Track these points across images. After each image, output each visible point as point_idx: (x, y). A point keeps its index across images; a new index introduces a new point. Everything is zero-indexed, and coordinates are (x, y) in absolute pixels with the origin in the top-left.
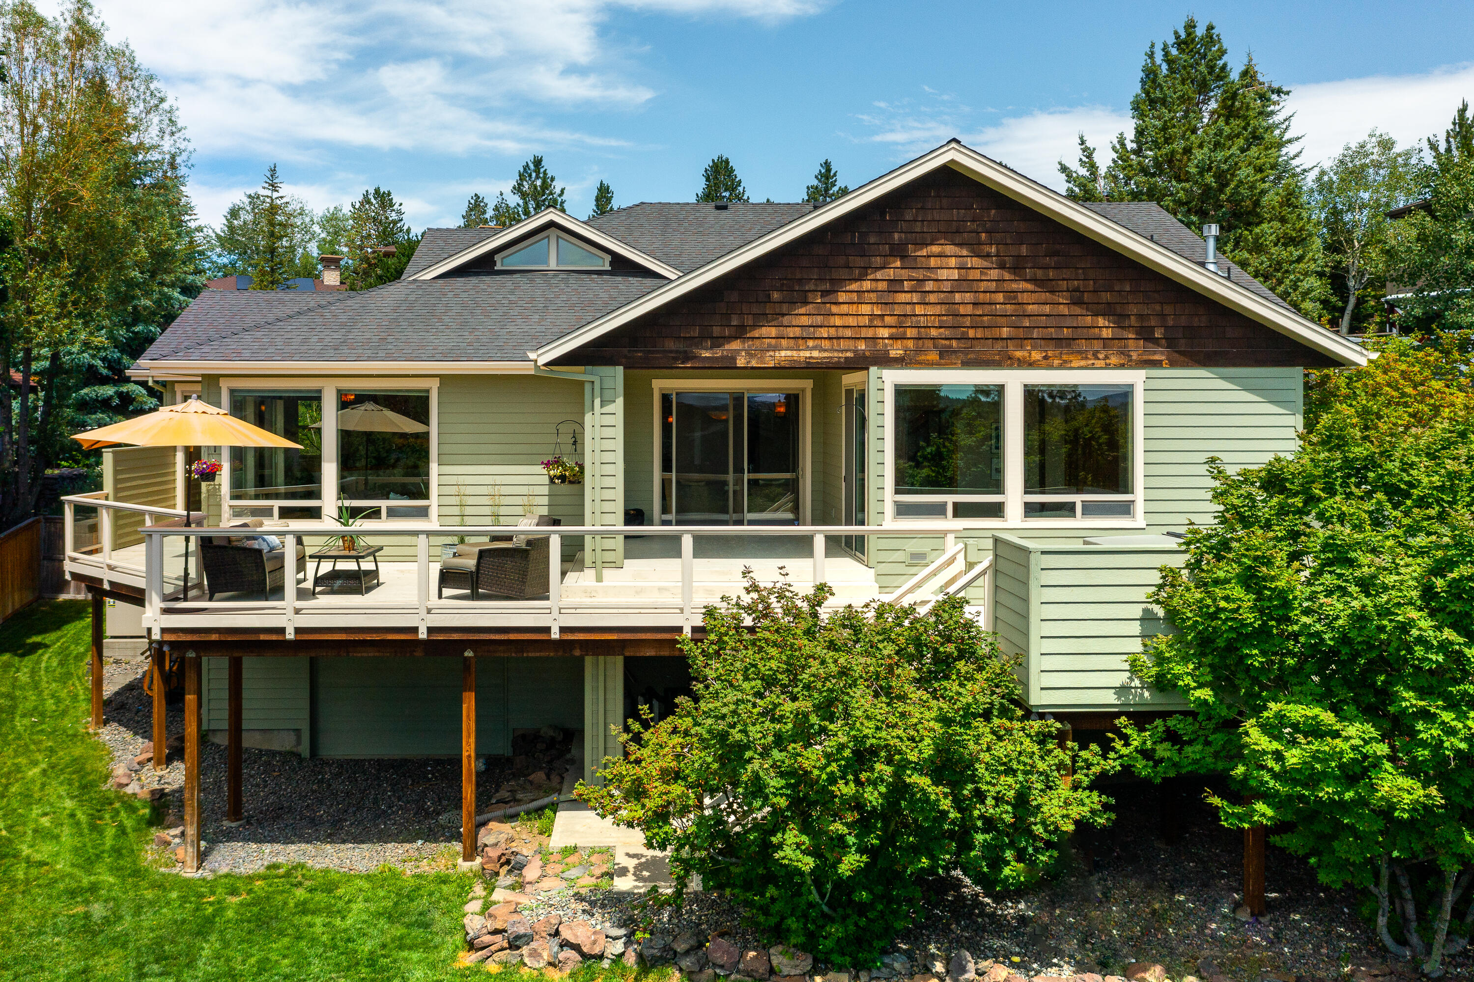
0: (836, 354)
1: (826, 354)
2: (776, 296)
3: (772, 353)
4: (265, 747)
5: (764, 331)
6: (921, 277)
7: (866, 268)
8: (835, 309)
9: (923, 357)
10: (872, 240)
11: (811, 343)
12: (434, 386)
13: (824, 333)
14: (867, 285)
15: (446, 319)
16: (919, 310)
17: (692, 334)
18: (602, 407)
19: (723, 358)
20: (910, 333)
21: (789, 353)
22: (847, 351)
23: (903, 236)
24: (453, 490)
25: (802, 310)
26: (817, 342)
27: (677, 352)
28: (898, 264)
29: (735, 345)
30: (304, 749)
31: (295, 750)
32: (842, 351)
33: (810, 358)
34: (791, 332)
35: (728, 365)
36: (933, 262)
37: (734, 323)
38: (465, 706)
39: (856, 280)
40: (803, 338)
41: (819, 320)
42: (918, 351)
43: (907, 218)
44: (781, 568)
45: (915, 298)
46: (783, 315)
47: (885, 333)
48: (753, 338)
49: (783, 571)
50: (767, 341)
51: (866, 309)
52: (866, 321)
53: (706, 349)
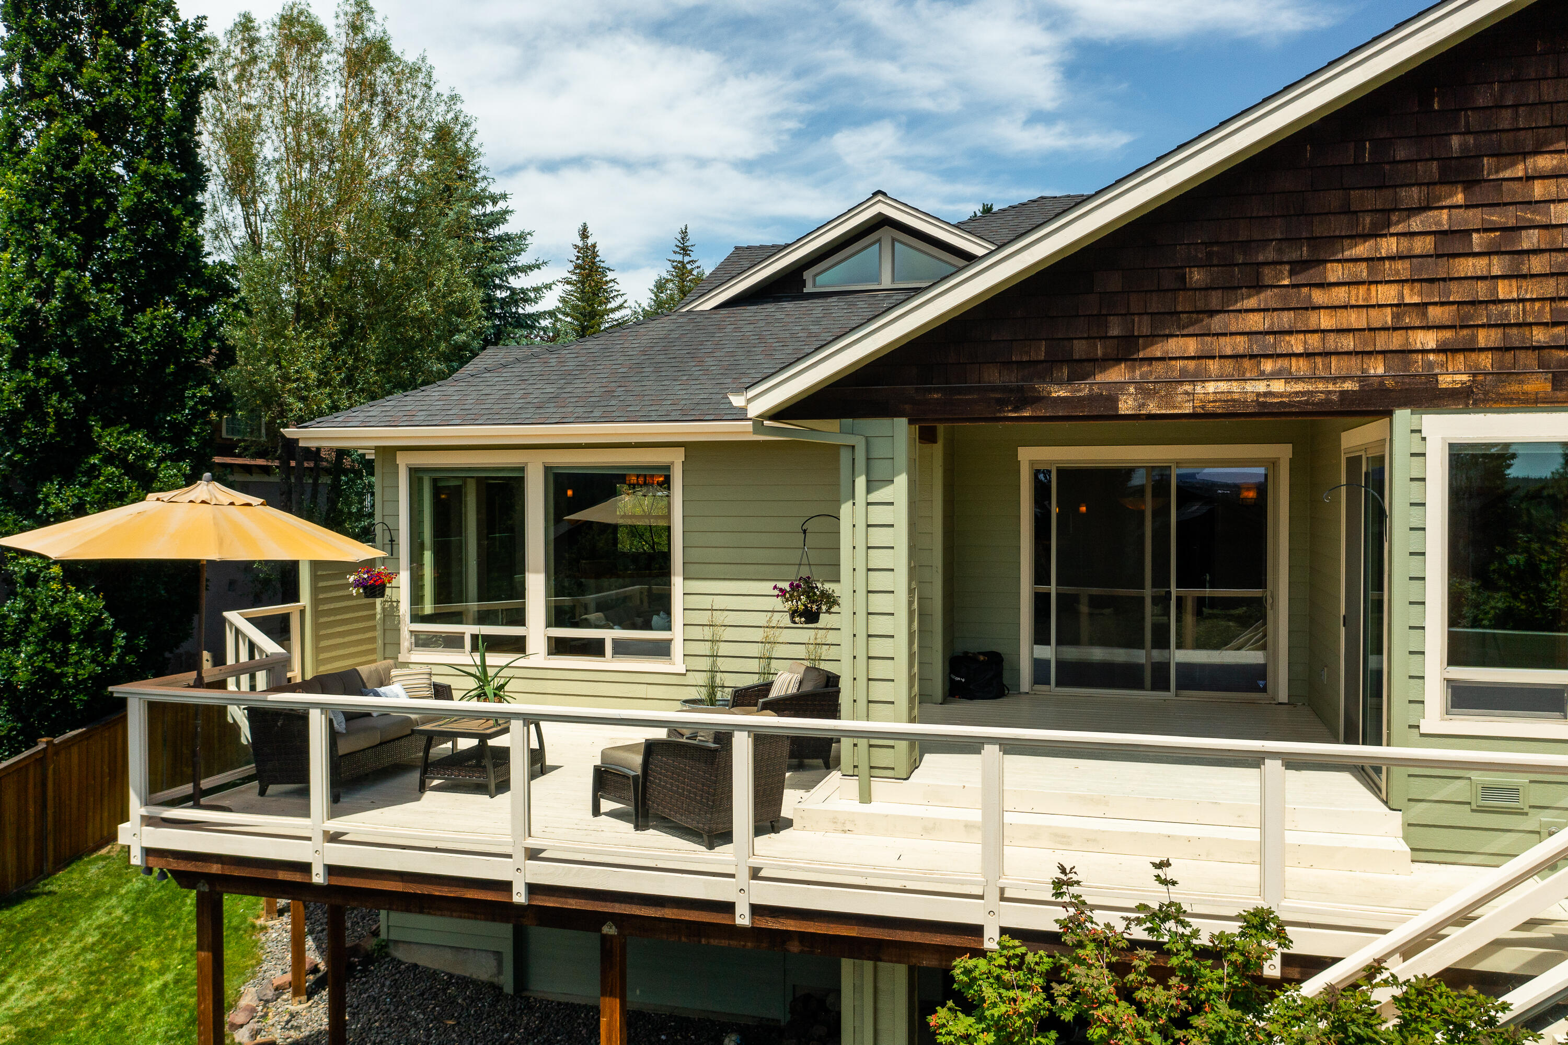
0: (1321, 386)
1: (1300, 387)
2: (1197, 276)
3: (1188, 388)
4: (458, 971)
5: (1174, 346)
6: (1511, 222)
7: (1388, 211)
8: (1318, 296)
9: (1515, 388)
10: (1401, 154)
11: (1268, 366)
12: (676, 459)
13: (1296, 344)
14: (1389, 246)
15: (710, 361)
16: (1504, 290)
17: (1034, 357)
18: (869, 491)
19: (1091, 398)
20: (1483, 338)
21: (1223, 386)
22: (1344, 379)
23: (1471, 140)
24: (704, 618)
25: (1252, 303)
26: (1280, 363)
27: (1005, 389)
28: (1459, 198)
29: (1116, 374)
30: (507, 982)
31: (495, 980)
32: (1334, 379)
33: (1266, 394)
34: (1227, 345)
35: (1102, 411)
36: (1539, 190)
37: (1115, 331)
38: (603, 1020)
39: (1366, 237)
40: (1252, 357)
41: (1286, 320)
42: (1503, 375)
43: (1481, 102)
44: (1160, 866)
45: (1497, 266)
46: (1212, 313)
47: (1429, 340)
48: (1150, 360)
49: (1164, 873)
50: (1179, 364)
51: (1386, 294)
52: (1387, 317)
53: (1060, 383)
